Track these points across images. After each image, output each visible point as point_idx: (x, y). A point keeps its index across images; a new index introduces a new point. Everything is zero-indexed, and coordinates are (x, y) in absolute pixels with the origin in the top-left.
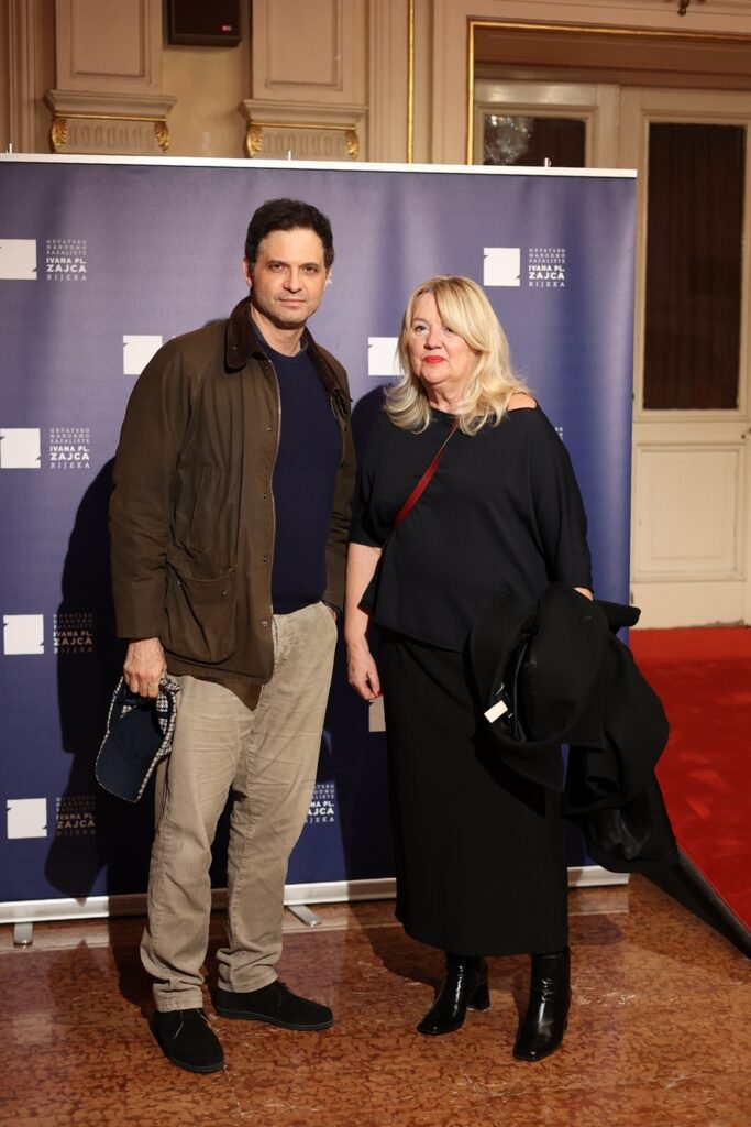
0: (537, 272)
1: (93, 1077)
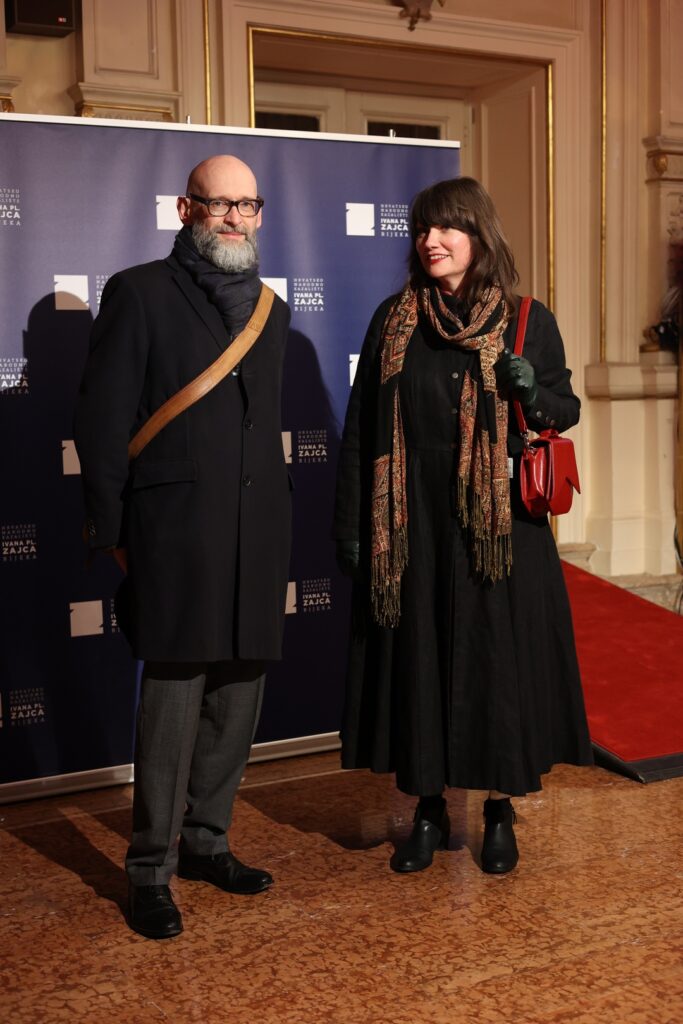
0: (387, 224)
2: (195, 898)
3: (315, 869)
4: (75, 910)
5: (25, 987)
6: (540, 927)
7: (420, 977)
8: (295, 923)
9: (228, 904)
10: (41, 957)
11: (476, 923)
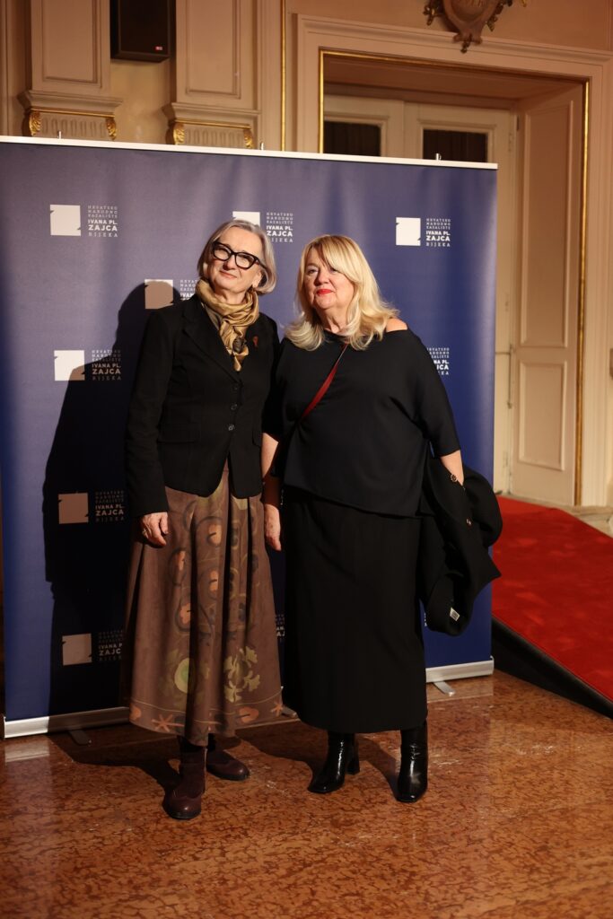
0: (431, 236)
1: (218, 830)
2: (249, 822)
3: (352, 801)
4: (148, 828)
5: (104, 896)
6: (542, 864)
7: (435, 904)
8: (332, 850)
9: (276, 829)
10: (119, 869)
11: (487, 857)
